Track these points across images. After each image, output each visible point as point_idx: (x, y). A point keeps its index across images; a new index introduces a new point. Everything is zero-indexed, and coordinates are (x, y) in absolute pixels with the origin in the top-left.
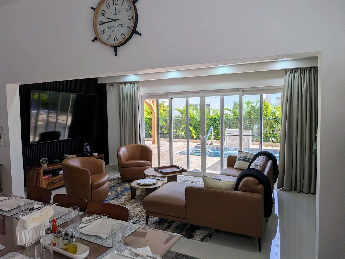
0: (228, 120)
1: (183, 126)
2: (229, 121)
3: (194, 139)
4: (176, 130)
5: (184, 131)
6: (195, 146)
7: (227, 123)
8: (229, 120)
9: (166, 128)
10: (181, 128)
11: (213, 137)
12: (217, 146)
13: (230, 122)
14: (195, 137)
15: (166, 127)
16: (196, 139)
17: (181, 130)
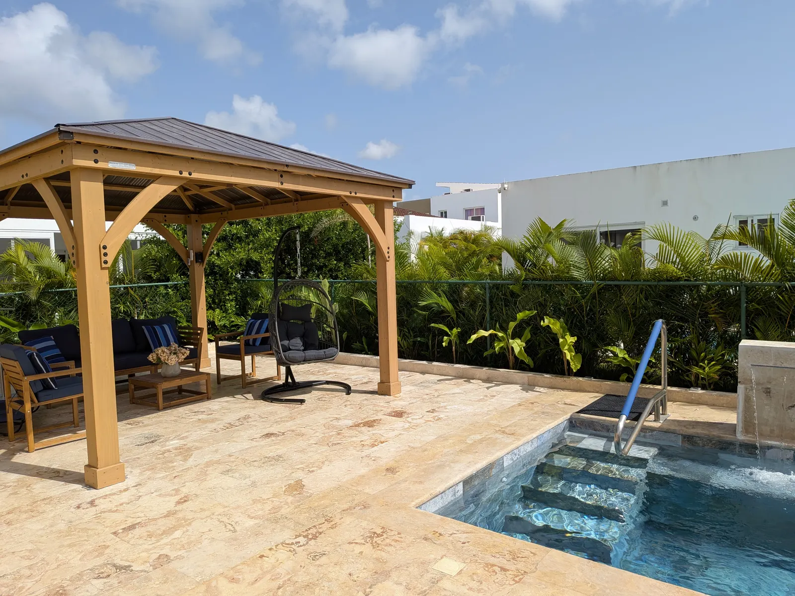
0: (744, 289)
1: (520, 316)
2: (747, 292)
3: (570, 373)
4: (491, 331)
5: (527, 334)
6: (568, 416)
7: (738, 305)
8: (749, 289)
9: (455, 319)
10: (512, 325)
11: (664, 371)
12: (691, 431)
13: (752, 301)
14: (575, 366)
15: (454, 316)
16: (579, 373)
17: (510, 331)
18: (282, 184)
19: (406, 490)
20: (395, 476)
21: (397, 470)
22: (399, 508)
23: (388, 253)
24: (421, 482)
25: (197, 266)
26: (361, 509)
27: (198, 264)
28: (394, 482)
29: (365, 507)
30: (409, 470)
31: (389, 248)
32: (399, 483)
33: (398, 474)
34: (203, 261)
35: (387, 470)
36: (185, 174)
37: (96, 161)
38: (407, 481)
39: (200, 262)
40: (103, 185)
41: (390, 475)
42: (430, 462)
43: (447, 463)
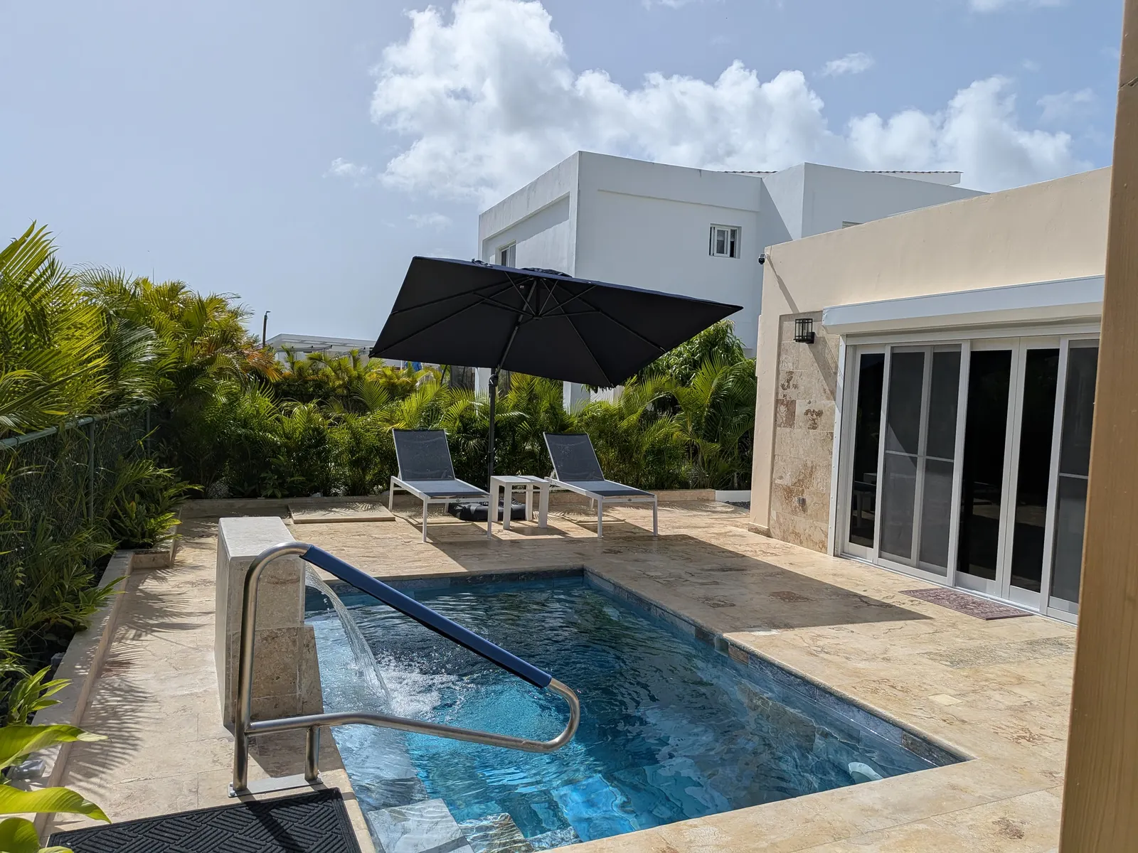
19: (982, 782)
20: (1002, 815)
21: (997, 828)
22: (995, 759)
24: (954, 788)
26: (1057, 773)
28: (1004, 803)
29: (1051, 773)
30: (972, 819)
32: (993, 796)
33: (996, 818)
35: (1019, 835)
38: (980, 797)
41: (1015, 820)
42: (921, 826)
43: (886, 812)
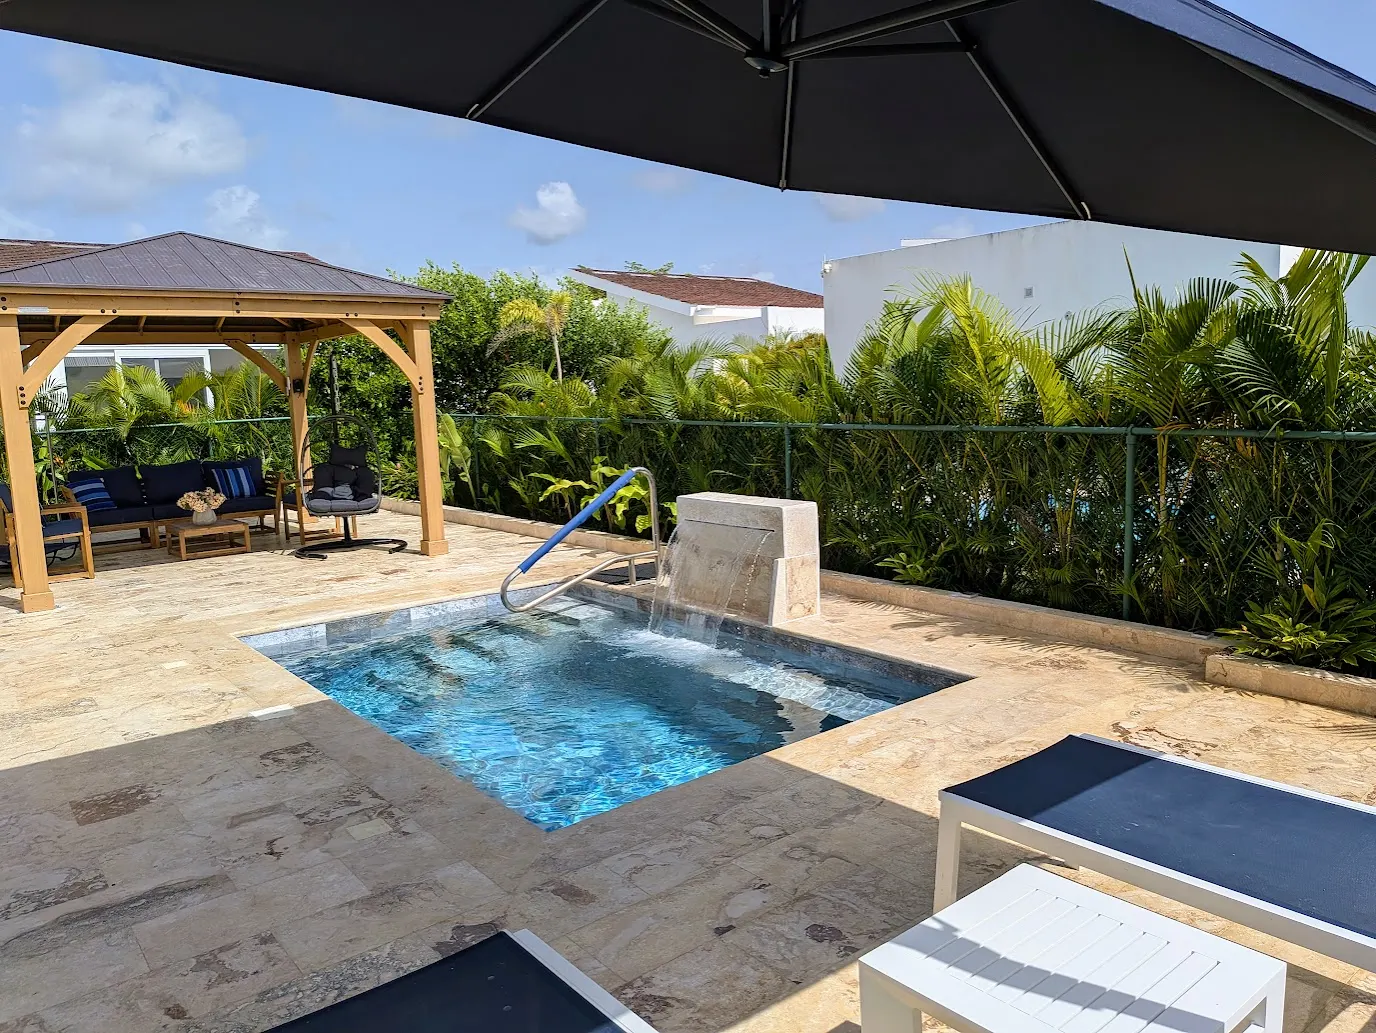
18: (238, 312)
23: (420, 384)
25: (295, 396)
27: (297, 394)
31: (421, 378)
34: (302, 391)
36: (109, 312)
37: (4, 308)
39: (300, 392)
40: (17, 330)
